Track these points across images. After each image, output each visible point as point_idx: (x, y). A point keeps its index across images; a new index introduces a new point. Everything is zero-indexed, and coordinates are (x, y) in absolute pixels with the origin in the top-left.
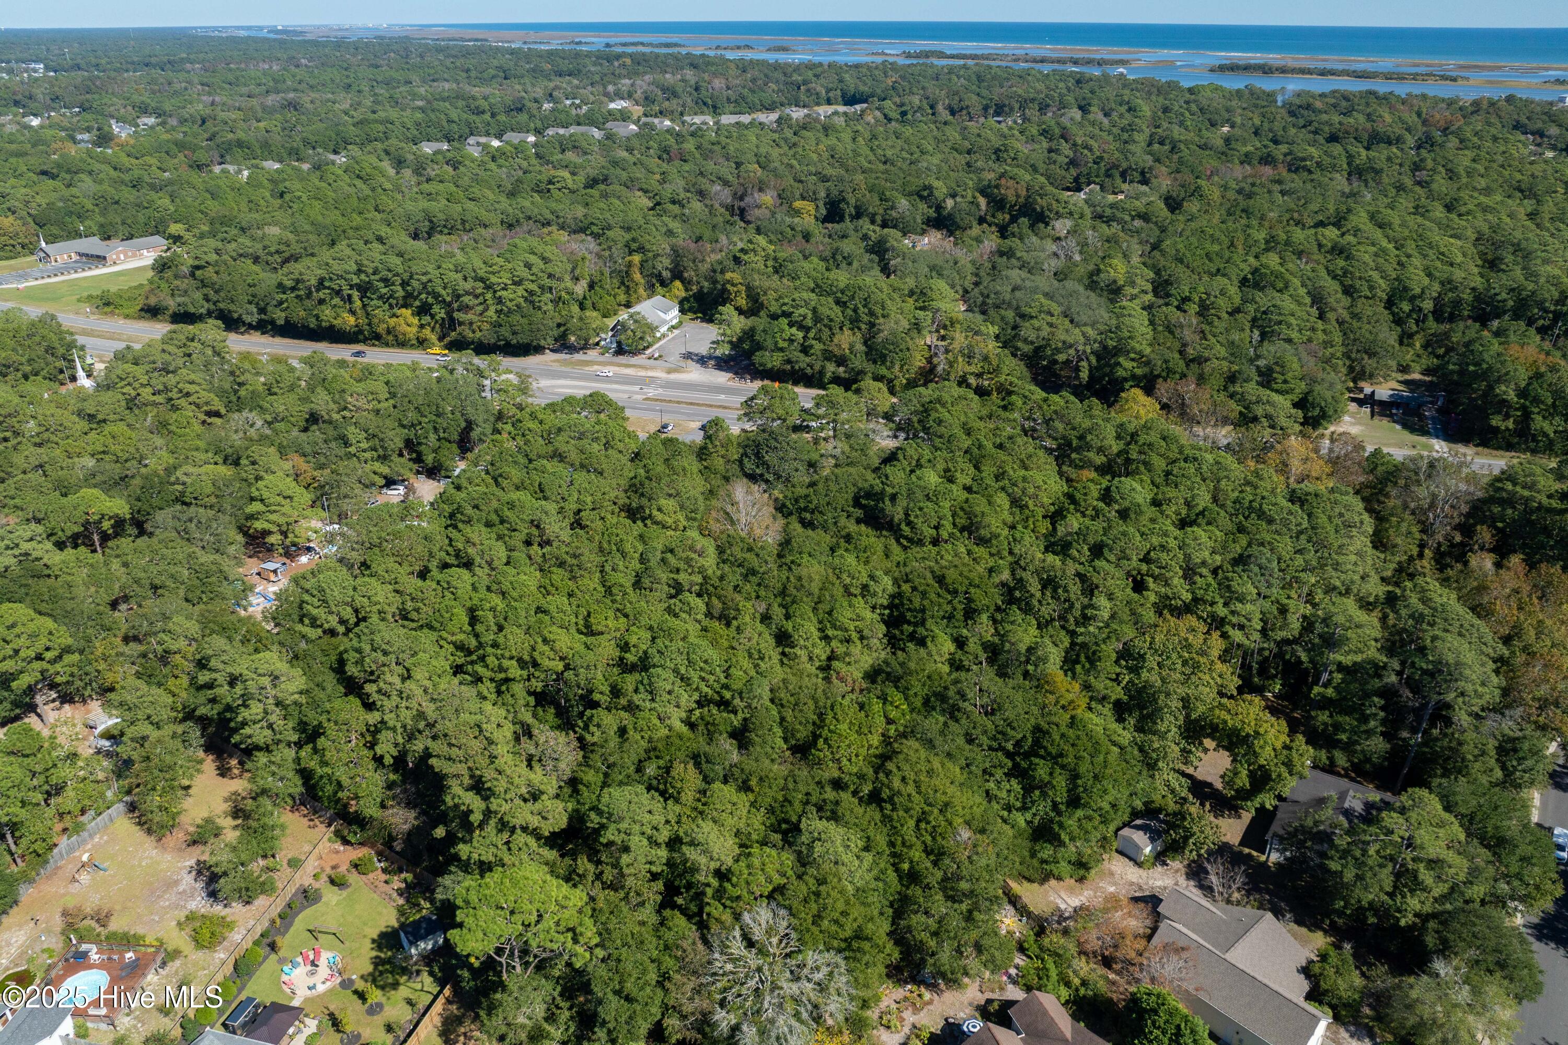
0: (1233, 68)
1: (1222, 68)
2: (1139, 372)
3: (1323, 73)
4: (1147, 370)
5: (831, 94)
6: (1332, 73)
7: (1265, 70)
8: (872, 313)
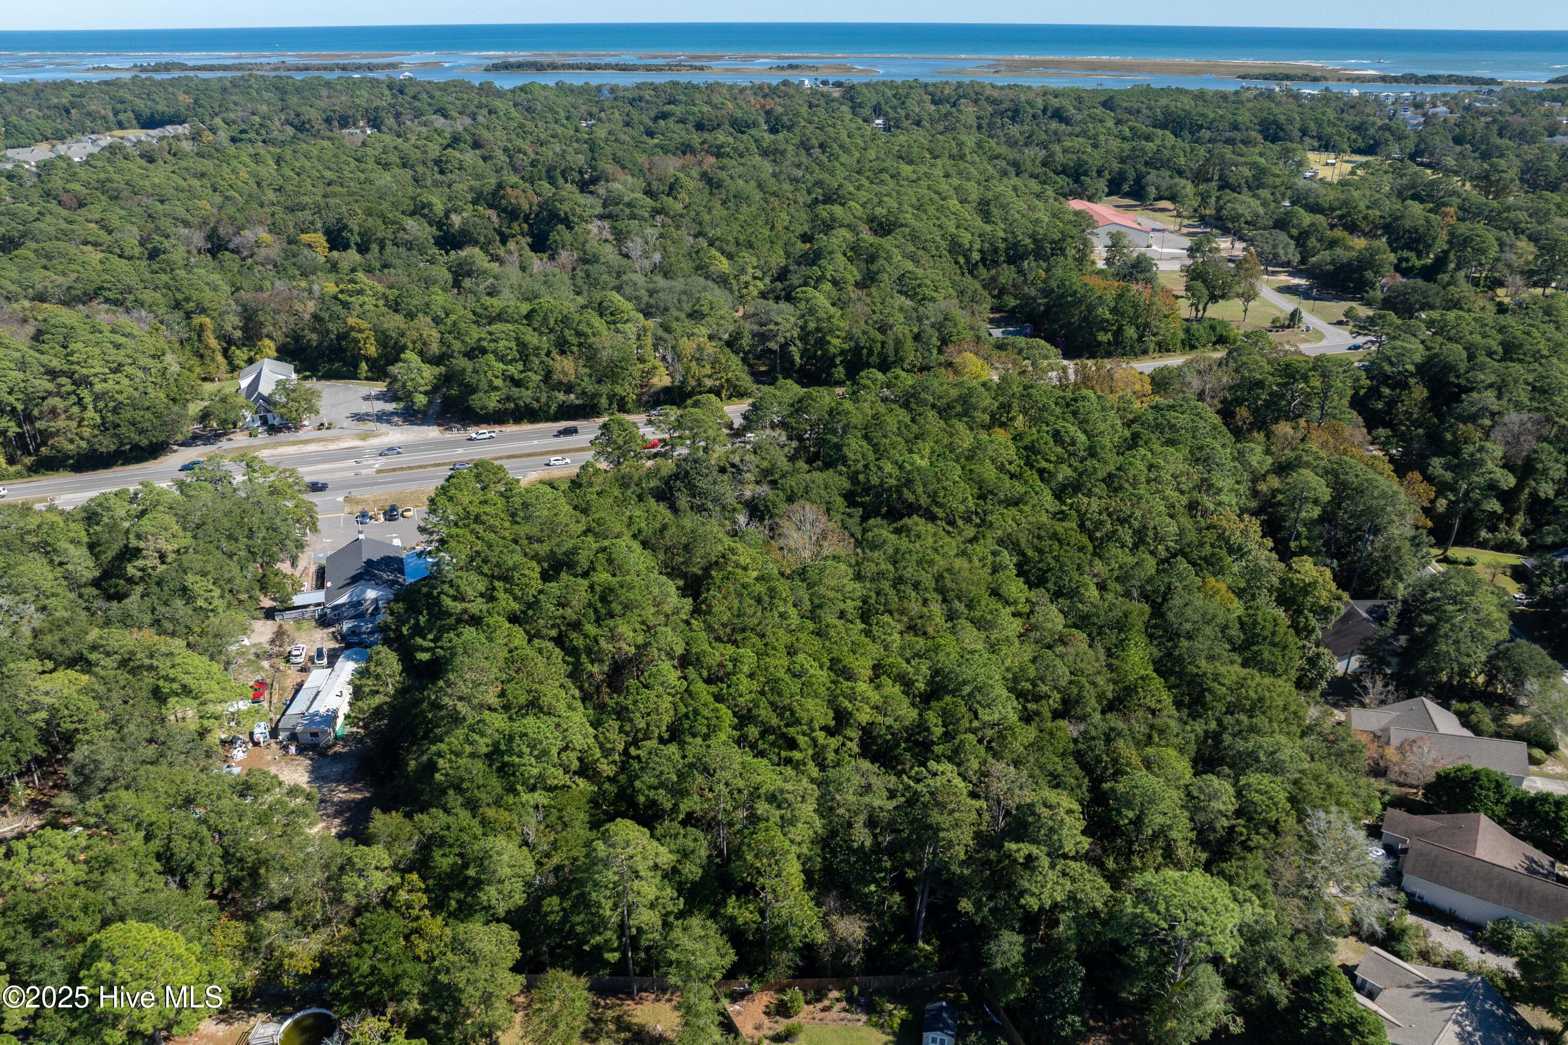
0: (506, 67)
1: (496, 68)
2: (846, 346)
3: (590, 67)
4: (852, 344)
5: (122, 117)
6: (599, 67)
7: (539, 67)
8: (579, 334)
